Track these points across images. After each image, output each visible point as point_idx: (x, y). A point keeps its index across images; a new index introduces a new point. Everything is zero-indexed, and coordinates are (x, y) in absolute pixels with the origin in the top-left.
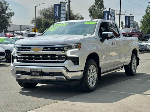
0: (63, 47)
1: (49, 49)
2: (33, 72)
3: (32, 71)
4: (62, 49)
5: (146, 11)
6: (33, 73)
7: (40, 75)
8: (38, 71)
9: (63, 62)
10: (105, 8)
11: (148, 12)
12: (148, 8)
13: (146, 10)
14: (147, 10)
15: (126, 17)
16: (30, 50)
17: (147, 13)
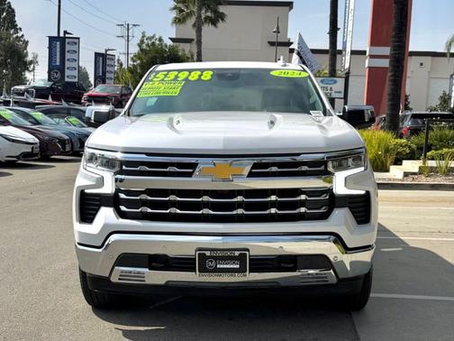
0: (324, 163)
1: (274, 169)
2: (209, 257)
3: (208, 253)
4: (320, 168)
5: (140, 45)
6: (210, 264)
7: (242, 270)
8: (237, 253)
9: (324, 217)
10: (20, 29)
11: (144, 46)
12: (143, 37)
13: (139, 42)
14: (142, 42)
15: (97, 55)
16: (190, 175)
17: (142, 50)
